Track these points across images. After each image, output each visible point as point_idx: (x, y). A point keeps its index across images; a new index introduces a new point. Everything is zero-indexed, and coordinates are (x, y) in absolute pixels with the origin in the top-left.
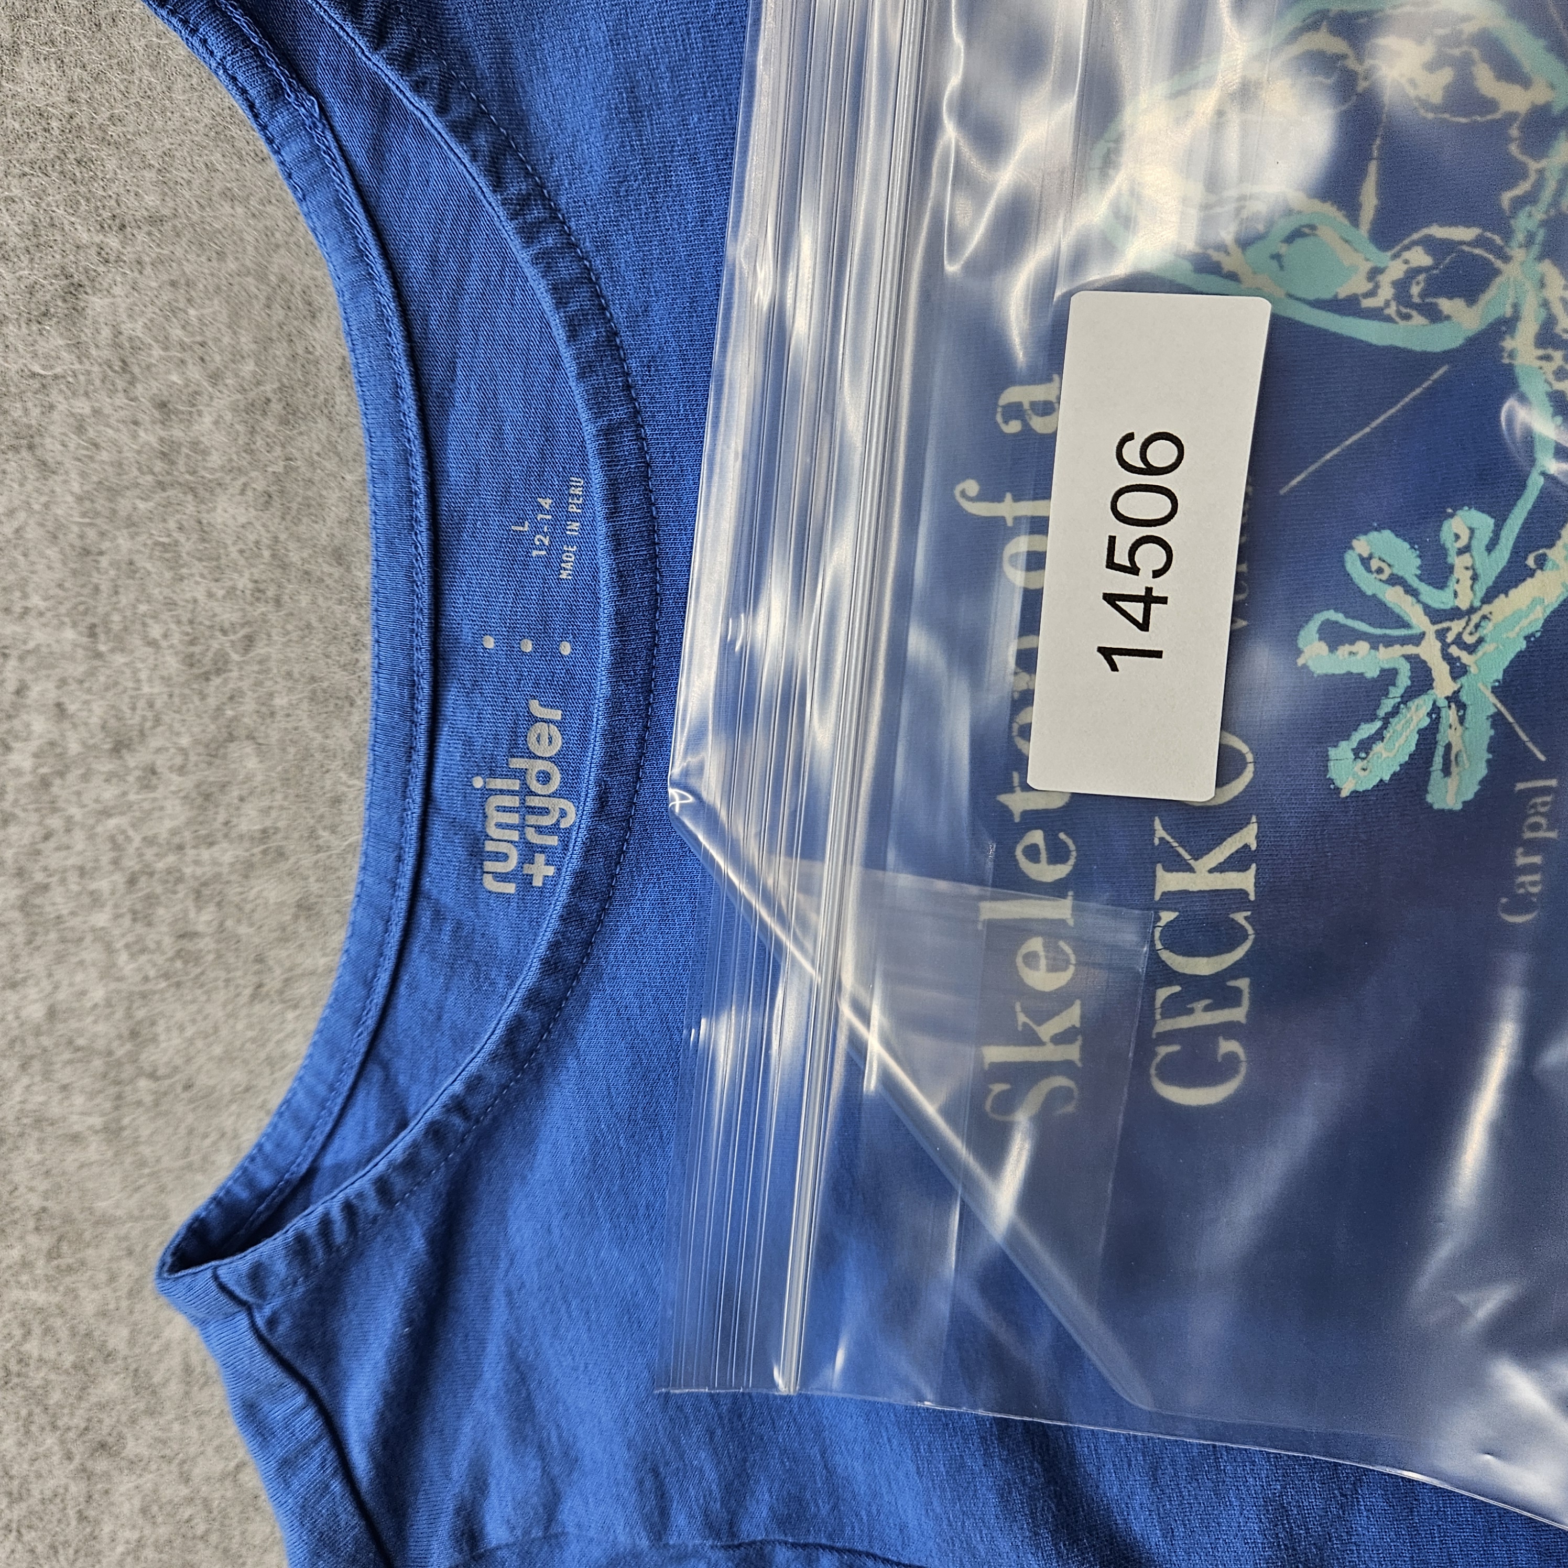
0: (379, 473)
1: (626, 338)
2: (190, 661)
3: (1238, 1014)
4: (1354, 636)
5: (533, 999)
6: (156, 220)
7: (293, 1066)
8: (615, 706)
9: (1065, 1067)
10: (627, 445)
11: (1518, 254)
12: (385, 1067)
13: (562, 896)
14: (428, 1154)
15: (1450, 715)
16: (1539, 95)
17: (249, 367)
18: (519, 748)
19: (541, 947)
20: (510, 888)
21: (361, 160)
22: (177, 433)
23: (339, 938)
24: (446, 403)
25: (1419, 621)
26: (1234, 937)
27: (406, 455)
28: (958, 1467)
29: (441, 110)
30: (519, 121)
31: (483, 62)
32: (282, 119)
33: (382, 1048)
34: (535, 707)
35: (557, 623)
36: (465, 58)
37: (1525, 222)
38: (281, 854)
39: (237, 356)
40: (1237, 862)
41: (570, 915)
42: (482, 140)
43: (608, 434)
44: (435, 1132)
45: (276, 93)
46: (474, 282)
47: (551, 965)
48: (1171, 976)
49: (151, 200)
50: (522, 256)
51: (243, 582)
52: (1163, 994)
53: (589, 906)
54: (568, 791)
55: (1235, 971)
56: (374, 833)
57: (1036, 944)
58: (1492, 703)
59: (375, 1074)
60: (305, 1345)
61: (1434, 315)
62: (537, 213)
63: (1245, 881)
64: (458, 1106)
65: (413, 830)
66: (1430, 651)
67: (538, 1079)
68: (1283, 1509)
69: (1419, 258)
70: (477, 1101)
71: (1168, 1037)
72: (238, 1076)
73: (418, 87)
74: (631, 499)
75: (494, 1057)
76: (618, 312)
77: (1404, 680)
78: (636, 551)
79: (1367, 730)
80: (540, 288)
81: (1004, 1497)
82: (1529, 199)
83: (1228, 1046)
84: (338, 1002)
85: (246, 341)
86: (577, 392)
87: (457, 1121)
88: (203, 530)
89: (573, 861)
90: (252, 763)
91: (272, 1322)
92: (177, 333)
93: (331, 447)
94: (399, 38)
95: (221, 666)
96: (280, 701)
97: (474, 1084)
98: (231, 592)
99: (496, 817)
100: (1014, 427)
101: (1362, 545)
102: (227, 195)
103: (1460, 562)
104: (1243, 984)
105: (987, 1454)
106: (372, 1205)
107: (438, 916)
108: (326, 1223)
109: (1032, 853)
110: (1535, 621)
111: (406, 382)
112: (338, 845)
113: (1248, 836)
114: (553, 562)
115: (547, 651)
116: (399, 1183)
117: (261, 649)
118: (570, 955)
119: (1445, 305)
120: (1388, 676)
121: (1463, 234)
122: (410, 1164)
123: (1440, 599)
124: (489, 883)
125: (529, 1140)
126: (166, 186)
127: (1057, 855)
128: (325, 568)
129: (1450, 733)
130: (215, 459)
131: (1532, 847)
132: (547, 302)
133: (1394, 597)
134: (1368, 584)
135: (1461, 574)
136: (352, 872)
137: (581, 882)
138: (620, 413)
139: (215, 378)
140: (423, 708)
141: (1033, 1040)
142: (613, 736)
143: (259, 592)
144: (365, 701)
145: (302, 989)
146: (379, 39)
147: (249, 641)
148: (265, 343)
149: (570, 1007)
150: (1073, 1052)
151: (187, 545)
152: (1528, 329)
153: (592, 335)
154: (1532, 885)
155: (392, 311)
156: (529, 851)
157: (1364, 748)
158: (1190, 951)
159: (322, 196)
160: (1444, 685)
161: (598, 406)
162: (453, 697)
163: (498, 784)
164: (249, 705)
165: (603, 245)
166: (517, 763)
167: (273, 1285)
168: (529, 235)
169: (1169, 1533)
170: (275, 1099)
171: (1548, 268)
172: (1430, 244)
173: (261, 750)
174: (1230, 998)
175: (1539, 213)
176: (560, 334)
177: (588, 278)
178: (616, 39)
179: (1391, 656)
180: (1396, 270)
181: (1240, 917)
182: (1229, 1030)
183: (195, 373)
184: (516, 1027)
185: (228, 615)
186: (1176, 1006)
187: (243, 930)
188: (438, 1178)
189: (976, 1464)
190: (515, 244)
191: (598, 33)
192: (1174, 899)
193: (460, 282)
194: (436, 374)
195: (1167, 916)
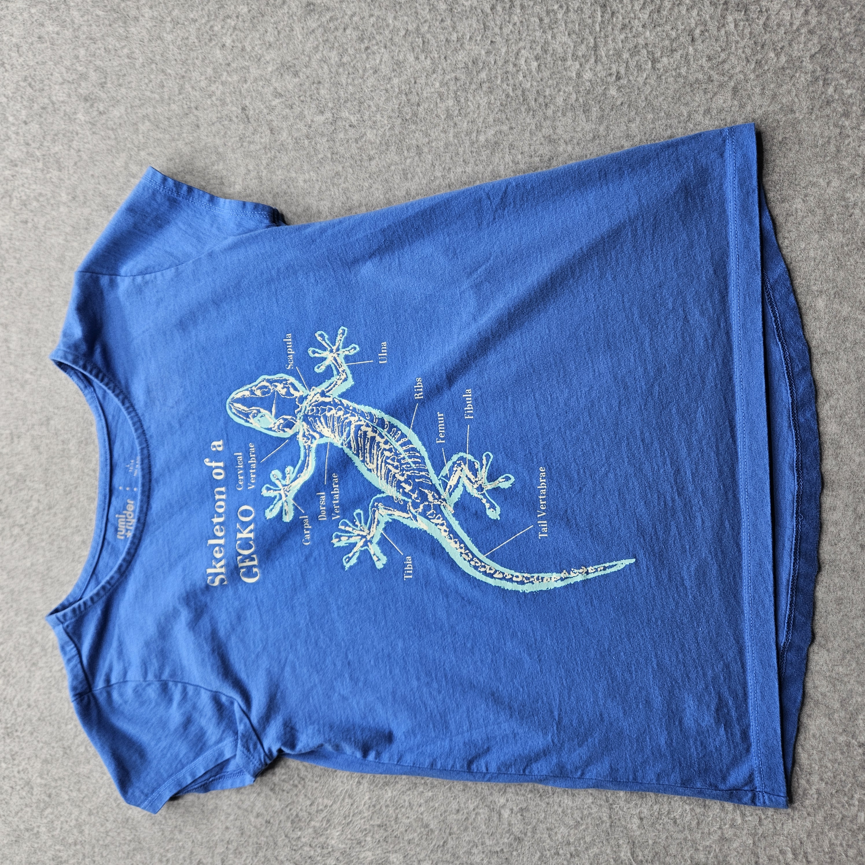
0: (101, 456)
1: (146, 432)
2: (65, 491)
3: (255, 563)
4: (270, 489)
5: (124, 560)
6: (64, 407)
7: (78, 576)
8: (142, 501)
9: (222, 573)
10: (145, 451)
11: (298, 420)
12: (97, 575)
13: (130, 539)
14: (102, 593)
15: (285, 504)
16: (301, 393)
17: (79, 435)
18: (125, 509)
19: (126, 550)
20: (122, 538)
21: (100, 397)
22: (65, 447)
23: (89, 549)
24: (114, 443)
25: (281, 487)
26: (250, 547)
27: (106, 452)
28: (203, 660)
29: (113, 392)
30: (129, 393)
31: (123, 382)
32: (86, 392)
33: (96, 572)
34: (129, 501)
35: (133, 484)
36: (119, 382)
37: (299, 416)
38: (79, 531)
39: (77, 432)
40: (250, 532)
41: (132, 543)
42: (121, 397)
43: (142, 449)
44: (103, 588)
45: (86, 387)
46: (120, 421)
47: (128, 553)
48: (240, 555)
49: (64, 403)
50: (128, 417)
51: (76, 475)
52: (239, 558)
53: (136, 541)
54: (133, 518)
55: (253, 554)
56: (97, 526)
57: (217, 548)
58: (293, 502)
59: (94, 577)
60: (74, 633)
61: (284, 431)
62: (131, 409)
63: (252, 535)
64: (108, 582)
65: (104, 525)
66: (282, 492)
67: (126, 577)
68: (270, 672)
69: (282, 421)
70: (113, 582)
71: (242, 568)
72: (68, 578)
73: (109, 388)
74: (146, 461)
75: (116, 572)
76: (145, 427)
77: (278, 498)
78: (147, 471)
79: (271, 507)
80: (130, 422)
81: (212, 667)
82: (300, 411)
83: (255, 570)
84: (88, 561)
85: (79, 430)
86: (137, 442)
87: (108, 587)
88: (69, 465)
89: (133, 532)
90: (75, 512)
91: (68, 626)
92: (66, 428)
93: (94, 450)
94: (106, 380)
95: (70, 492)
96: (81, 499)
97: (112, 578)
98: (73, 478)
99: (120, 523)
100: (214, 449)
101: (273, 472)
102: (77, 403)
103: (288, 476)
104: (254, 556)
105: (209, 658)
106: (89, 603)
107: (109, 543)
108: (79, 606)
109: (217, 530)
110: (298, 487)
111: (107, 439)
112: (90, 529)
113: (252, 527)
114: (133, 473)
115: (132, 490)
116: (96, 599)
117: (78, 489)
118: (132, 551)
119: (286, 429)
120: (275, 497)
121: (289, 417)
122: (98, 594)
123: (284, 482)
124: (119, 537)
125: (124, 591)
126: (67, 401)
127: (222, 531)
128: (91, 473)
129: (285, 507)
130: (72, 452)
131: (307, 529)
132: (131, 425)
133: (277, 482)
134: (273, 479)
135: (288, 478)
136: (92, 535)
137: (134, 536)
138: (144, 445)
139: (73, 436)
140: (107, 501)
141: (215, 567)
142: (141, 507)
143: (78, 478)
144: (97, 499)
145: (81, 559)
146: (102, 381)
147: (76, 487)
148: (83, 430)
149: (133, 563)
150: (223, 570)
151: (66, 468)
152: (301, 434)
153: (140, 431)
154: (308, 537)
155: (104, 425)
156: (127, 530)
157: (271, 510)
158: (243, 549)
159: (93, 405)
160: (284, 498)
161: (140, 444)
162: (113, 499)
163: (121, 516)
164: (75, 500)
165: (143, 415)
166: (125, 512)
167: (68, 618)
168: (129, 413)
169: (248, 677)
170: (75, 582)
171: (304, 423)
172: (284, 419)
173: (77, 509)
174: (253, 559)
175: (302, 414)
176: (133, 431)
177: (140, 421)
178: (146, 379)
179: (276, 493)
180: (278, 423)
181: (251, 542)
182: (254, 566)
183: (69, 436)
184: (121, 566)
185: (72, 482)
186: (243, 561)
187: (71, 546)
188: (104, 599)
189: (207, 659)
190: (126, 414)
191: (143, 378)
192: (241, 539)
193: (118, 421)
194: (113, 437)
195: (238, 542)
